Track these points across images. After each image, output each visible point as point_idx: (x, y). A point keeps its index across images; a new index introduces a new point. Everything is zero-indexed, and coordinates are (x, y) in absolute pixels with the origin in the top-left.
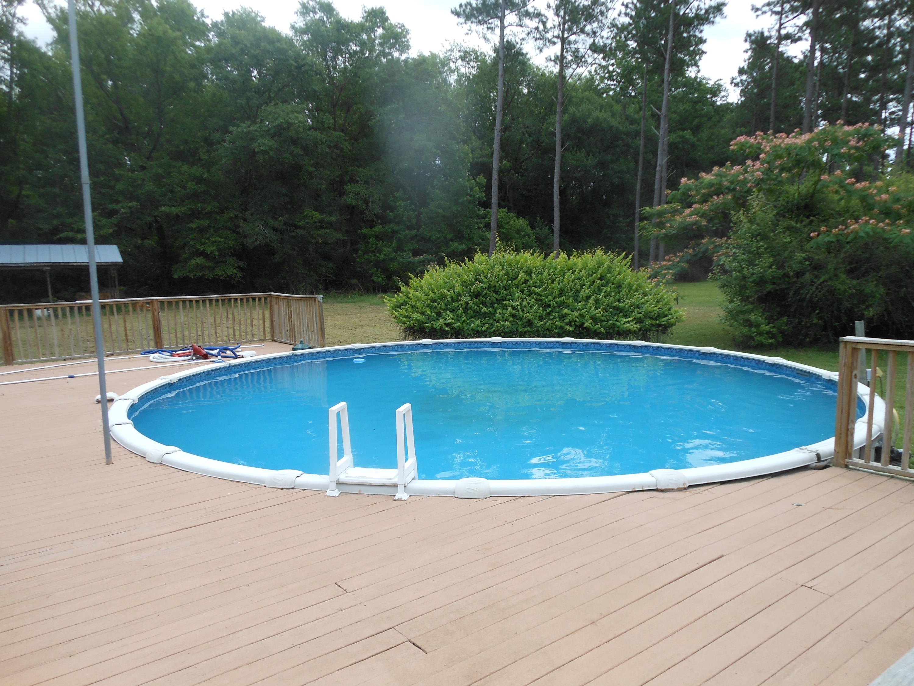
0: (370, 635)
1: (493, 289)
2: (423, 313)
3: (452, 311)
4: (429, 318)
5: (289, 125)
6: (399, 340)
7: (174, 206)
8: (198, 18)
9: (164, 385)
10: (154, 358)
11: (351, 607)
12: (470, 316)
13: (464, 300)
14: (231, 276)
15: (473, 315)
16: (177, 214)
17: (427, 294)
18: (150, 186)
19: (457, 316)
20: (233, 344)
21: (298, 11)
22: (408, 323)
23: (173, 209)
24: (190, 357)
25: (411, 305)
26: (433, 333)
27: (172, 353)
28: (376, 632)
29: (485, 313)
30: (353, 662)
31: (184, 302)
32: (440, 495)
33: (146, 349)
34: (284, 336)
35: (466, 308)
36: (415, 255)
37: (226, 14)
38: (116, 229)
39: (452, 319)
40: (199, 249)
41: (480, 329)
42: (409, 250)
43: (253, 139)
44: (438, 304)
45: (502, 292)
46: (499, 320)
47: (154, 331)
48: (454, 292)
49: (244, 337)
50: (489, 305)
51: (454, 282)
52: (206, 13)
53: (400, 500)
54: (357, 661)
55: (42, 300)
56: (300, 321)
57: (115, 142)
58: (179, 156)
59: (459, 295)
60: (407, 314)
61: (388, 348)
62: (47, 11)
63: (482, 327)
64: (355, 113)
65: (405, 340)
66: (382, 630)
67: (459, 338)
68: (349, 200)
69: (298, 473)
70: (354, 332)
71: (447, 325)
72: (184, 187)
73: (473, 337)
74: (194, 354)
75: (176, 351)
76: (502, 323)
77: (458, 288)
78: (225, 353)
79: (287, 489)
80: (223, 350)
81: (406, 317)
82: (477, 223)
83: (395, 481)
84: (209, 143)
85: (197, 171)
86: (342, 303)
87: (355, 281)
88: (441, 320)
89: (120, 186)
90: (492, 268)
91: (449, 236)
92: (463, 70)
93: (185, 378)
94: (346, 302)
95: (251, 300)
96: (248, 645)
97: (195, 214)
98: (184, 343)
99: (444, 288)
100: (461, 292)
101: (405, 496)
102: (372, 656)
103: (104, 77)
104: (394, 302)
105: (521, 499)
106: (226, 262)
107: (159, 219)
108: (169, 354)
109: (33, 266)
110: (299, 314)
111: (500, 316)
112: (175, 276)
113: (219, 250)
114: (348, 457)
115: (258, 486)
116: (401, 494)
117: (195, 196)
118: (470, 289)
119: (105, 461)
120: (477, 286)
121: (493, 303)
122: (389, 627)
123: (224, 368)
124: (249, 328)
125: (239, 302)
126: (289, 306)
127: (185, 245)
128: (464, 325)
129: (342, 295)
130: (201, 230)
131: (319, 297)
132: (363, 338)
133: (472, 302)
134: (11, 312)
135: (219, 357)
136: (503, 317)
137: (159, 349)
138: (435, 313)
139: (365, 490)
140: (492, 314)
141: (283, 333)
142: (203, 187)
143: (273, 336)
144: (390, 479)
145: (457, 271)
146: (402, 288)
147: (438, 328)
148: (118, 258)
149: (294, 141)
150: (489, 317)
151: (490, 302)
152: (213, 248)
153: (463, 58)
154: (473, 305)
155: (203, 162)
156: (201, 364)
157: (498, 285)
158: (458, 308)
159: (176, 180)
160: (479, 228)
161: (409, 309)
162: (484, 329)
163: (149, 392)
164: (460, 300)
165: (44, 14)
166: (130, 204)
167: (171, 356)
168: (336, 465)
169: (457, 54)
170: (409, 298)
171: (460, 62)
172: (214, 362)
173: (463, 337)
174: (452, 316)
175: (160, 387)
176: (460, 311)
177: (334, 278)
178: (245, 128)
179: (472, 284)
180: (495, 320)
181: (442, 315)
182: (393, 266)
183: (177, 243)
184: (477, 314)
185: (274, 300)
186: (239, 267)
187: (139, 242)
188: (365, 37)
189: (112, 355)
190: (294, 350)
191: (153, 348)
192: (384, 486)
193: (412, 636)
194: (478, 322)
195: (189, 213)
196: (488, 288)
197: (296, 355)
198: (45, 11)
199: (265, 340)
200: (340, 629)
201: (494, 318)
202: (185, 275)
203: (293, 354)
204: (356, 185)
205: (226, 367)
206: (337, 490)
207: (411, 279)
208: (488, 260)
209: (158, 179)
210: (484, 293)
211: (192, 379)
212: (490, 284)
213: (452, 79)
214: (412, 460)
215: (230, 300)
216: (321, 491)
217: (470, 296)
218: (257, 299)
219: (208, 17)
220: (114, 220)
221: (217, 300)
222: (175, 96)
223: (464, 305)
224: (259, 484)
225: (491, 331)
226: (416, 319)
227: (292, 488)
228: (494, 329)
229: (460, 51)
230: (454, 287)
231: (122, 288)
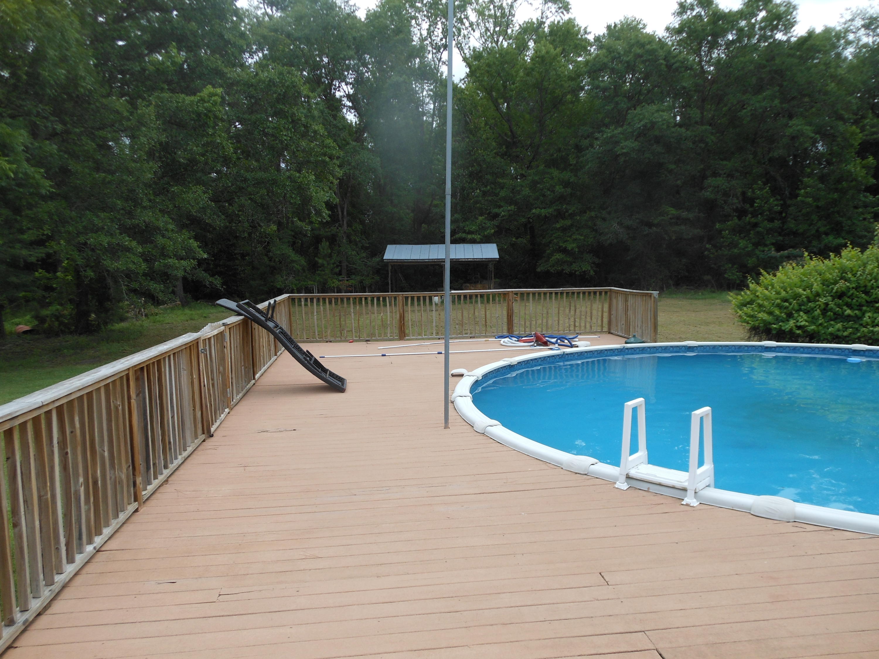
0: (619, 632)
1: (863, 289)
2: (770, 313)
3: (807, 312)
4: (778, 319)
5: (653, 124)
6: (742, 340)
7: (545, 208)
8: (582, 36)
9: (505, 367)
10: (504, 342)
11: (608, 599)
12: (828, 318)
13: (823, 300)
14: (585, 271)
15: (833, 318)
16: (546, 216)
17: (778, 293)
18: (526, 191)
19: (813, 318)
20: (572, 334)
21: (675, 12)
22: (753, 323)
23: (543, 210)
24: (532, 343)
25: (759, 304)
26: (780, 336)
27: (519, 338)
28: (626, 631)
29: (849, 316)
30: (595, 652)
31: (534, 294)
32: (734, 509)
33: (500, 334)
34: (619, 330)
35: (824, 309)
36: (778, 250)
37: (609, 27)
38: (497, 229)
39: (806, 321)
40: (562, 246)
41: (840, 334)
42: (773, 244)
43: (617, 143)
44: (790, 304)
45: (874, 293)
46: (868, 324)
47: (508, 319)
48: (811, 292)
49: (583, 328)
50: (855, 307)
51: (812, 280)
52: (588, 30)
53: (687, 505)
54: (599, 653)
55: (438, 289)
56: (635, 317)
57: (503, 156)
58: (553, 163)
59: (818, 295)
60: (752, 313)
61: (724, 348)
62: (463, 53)
63: (844, 331)
64: (726, 105)
65: (749, 340)
66: (632, 630)
67: (813, 343)
68: (708, 194)
69: (593, 460)
70: (699, 329)
71: (799, 328)
72: (553, 191)
73: (830, 343)
74: (536, 341)
75: (522, 338)
76: (871, 329)
77: (816, 287)
78: (564, 342)
79: (581, 474)
80: (562, 338)
81: (752, 316)
82: (863, 213)
83: (685, 484)
84: (579, 148)
85: (566, 175)
86: (691, 299)
87: (709, 277)
88: (792, 323)
89: (503, 194)
90: (865, 265)
91: (822, 229)
92: (865, 40)
93: (524, 361)
94: (696, 299)
95: (592, 294)
96: (508, 607)
97: (560, 215)
98: (531, 331)
99: (800, 287)
100: (820, 291)
101: (694, 503)
102: (615, 653)
103: (501, 101)
104: (740, 300)
105: (834, 532)
106: (583, 258)
107: (531, 220)
108: (517, 339)
109: (435, 262)
110: (635, 309)
111: (869, 320)
112: (539, 270)
113: (578, 247)
114: (642, 453)
115: (556, 467)
116: (690, 500)
117: (562, 198)
118: (833, 289)
119: (444, 425)
120: (842, 285)
121: (860, 306)
122: (639, 630)
123: (558, 355)
124: (588, 319)
125: (581, 295)
126: (626, 301)
127: (550, 242)
128: (820, 328)
129: (692, 291)
130: (564, 229)
131: (655, 293)
132: (706, 336)
133: (833, 303)
134: (407, 298)
135: (557, 345)
136: (873, 322)
137: (510, 335)
138: (786, 313)
139: (653, 488)
140: (858, 319)
141: (619, 327)
142: (569, 190)
143: (609, 329)
144: (681, 482)
145: (818, 268)
146: (751, 285)
147: (787, 330)
148: (496, 255)
149: (658, 140)
150: (854, 321)
151: (858, 304)
152: (574, 245)
153: (866, 27)
154: (834, 307)
155: (572, 167)
156: (541, 350)
157: (870, 284)
158: (815, 309)
159: (547, 185)
160: (865, 219)
161: (756, 309)
162: (845, 334)
163: (492, 371)
164: (818, 301)
165: (461, 54)
166: (509, 208)
167: (518, 341)
168: (627, 459)
169: (859, 23)
170: (758, 296)
171: (862, 31)
172: (551, 349)
173: (818, 342)
174: (805, 318)
175: (501, 368)
176: (818, 312)
177: (687, 274)
178: (610, 132)
179: (836, 283)
180: (862, 325)
181: (793, 317)
182: (751, 262)
183: (544, 241)
184: (838, 317)
185: (614, 295)
186: (594, 263)
187: (514, 239)
188: (743, 23)
189: (474, 337)
190: (626, 343)
191: (505, 333)
192: (673, 487)
193: (661, 646)
194: (839, 326)
195: (555, 213)
196: (856, 288)
197: (627, 349)
198: (462, 52)
199: (602, 332)
200: (592, 617)
201: (861, 322)
202: (546, 270)
203: (624, 347)
204: (718, 178)
205: (560, 355)
206: (626, 484)
207: (763, 276)
208: (861, 255)
209: (533, 185)
210: (850, 293)
211: (529, 363)
212: (859, 283)
213: (849, 53)
214: (708, 467)
215: (573, 293)
216: (611, 482)
217: (831, 296)
218: (598, 294)
219: (590, 33)
220: (496, 222)
221: (562, 293)
222: (555, 110)
223: (823, 306)
224: (557, 466)
225: (856, 336)
226: (762, 319)
227: (586, 474)
228: (859, 334)
229: (863, 19)
230: (812, 285)
231: (497, 280)
